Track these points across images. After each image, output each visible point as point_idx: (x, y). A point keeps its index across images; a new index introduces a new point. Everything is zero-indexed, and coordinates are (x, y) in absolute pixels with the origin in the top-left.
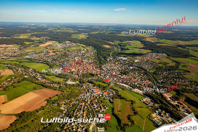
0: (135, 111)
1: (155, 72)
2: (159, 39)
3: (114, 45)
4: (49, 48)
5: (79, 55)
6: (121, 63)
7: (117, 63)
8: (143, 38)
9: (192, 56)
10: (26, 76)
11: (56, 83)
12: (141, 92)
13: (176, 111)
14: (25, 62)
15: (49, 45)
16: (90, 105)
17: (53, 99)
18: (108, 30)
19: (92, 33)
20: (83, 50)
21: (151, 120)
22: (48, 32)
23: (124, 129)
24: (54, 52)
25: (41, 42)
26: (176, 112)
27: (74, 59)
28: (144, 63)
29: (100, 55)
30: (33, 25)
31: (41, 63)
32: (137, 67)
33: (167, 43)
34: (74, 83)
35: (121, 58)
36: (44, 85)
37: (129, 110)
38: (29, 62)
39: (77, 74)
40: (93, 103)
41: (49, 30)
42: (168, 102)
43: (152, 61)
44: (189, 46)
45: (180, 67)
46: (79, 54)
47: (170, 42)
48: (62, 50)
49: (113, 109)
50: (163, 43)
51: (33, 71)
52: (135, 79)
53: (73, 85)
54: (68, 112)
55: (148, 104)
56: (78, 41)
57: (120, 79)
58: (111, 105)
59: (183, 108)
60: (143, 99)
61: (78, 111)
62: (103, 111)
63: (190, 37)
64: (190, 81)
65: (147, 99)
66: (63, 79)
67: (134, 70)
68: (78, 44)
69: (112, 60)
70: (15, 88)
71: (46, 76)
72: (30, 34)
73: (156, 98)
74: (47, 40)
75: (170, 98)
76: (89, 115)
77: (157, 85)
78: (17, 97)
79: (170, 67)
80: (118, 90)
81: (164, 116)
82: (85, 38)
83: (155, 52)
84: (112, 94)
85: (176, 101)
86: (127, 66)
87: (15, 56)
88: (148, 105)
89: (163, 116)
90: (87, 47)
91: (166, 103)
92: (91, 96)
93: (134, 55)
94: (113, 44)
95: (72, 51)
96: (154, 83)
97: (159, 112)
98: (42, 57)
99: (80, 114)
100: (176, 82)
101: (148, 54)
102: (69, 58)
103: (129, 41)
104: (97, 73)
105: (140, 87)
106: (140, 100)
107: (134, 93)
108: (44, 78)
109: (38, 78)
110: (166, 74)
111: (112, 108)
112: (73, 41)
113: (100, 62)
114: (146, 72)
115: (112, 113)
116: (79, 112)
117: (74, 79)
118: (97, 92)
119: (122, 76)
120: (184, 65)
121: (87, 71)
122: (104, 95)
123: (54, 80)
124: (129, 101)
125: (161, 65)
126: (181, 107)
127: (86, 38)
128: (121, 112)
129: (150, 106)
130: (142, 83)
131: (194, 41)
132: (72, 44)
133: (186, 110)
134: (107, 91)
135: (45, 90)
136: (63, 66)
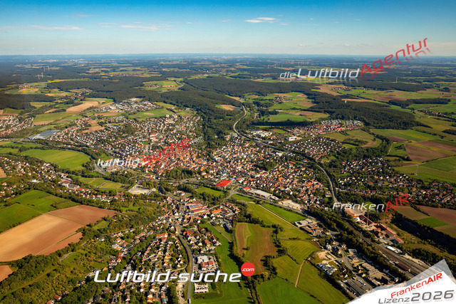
0: (280, 247)
1: (333, 161)
2: (350, 88)
3: (243, 104)
4: (89, 114)
5: (159, 130)
6: (257, 145)
7: (247, 145)
8: (313, 85)
9: (419, 124)
10: (35, 181)
11: (103, 193)
12: (297, 207)
13: (370, 242)
14: (31, 148)
15: (91, 108)
16: (181, 239)
17: (96, 228)
18: (233, 69)
19: (193, 77)
20: (171, 117)
21: (314, 265)
22: (88, 77)
23: (253, 285)
24: (101, 124)
25: (71, 102)
26: (371, 245)
27: (149, 139)
28: (309, 143)
29: (210, 127)
30: (51, 61)
31: (69, 149)
32: (293, 152)
33: (366, 96)
34: (145, 192)
35: (258, 132)
36: (76, 198)
37: (267, 247)
38: (43, 149)
39: (155, 173)
40: (186, 234)
41: (90, 72)
42: (355, 225)
43: (328, 139)
44: (416, 102)
45: (391, 150)
46: (160, 127)
47: (373, 94)
48: (121, 118)
49: (231, 245)
50: (358, 97)
51: (51, 169)
52: (286, 179)
53: (144, 197)
54: (130, 253)
55: (311, 231)
56: (159, 97)
57: (252, 180)
58: (228, 237)
59: (387, 236)
60: (301, 222)
61: (152, 251)
62: (209, 251)
63: (420, 83)
64: (407, 180)
65: (310, 221)
66: (121, 185)
67: (286, 159)
68: (158, 103)
69: (237, 138)
70: (8, 207)
71: (82, 179)
72: (43, 84)
73: (330, 219)
74: (85, 97)
75: (360, 217)
76: (177, 258)
77: (334, 190)
78: (14, 226)
79: (367, 150)
80: (246, 203)
81: (343, 255)
82: (176, 89)
83: (337, 118)
84: (232, 214)
85: (374, 224)
86: (269, 151)
87: (7, 137)
88: (311, 233)
89: (341, 255)
90: (180, 110)
91: (351, 229)
92: (183, 219)
93: (290, 124)
94: (242, 101)
95: (144, 120)
96: (328, 187)
97: (333, 249)
98: (73, 135)
99: (157, 257)
100: (376, 182)
101: (320, 123)
102: (136, 136)
103: (280, 95)
104: (200, 168)
105: (295, 196)
106: (295, 224)
107: (282, 210)
108: (77, 183)
109: (64, 184)
110: (356, 166)
111: (229, 243)
112: (147, 97)
113: (209, 144)
114: (312, 162)
115: (229, 253)
116: (155, 253)
117: (147, 184)
118: (198, 209)
119: (258, 172)
120: (400, 144)
121: (177, 164)
122: (213, 215)
123: (101, 187)
124: (269, 227)
125: (347, 146)
126: (382, 234)
127: (179, 89)
128: (249, 251)
129: (316, 237)
130: (302, 187)
131: (428, 90)
132: (145, 105)
133: (392, 241)
134: (221, 207)
135: (78, 209)
136: (122, 155)
